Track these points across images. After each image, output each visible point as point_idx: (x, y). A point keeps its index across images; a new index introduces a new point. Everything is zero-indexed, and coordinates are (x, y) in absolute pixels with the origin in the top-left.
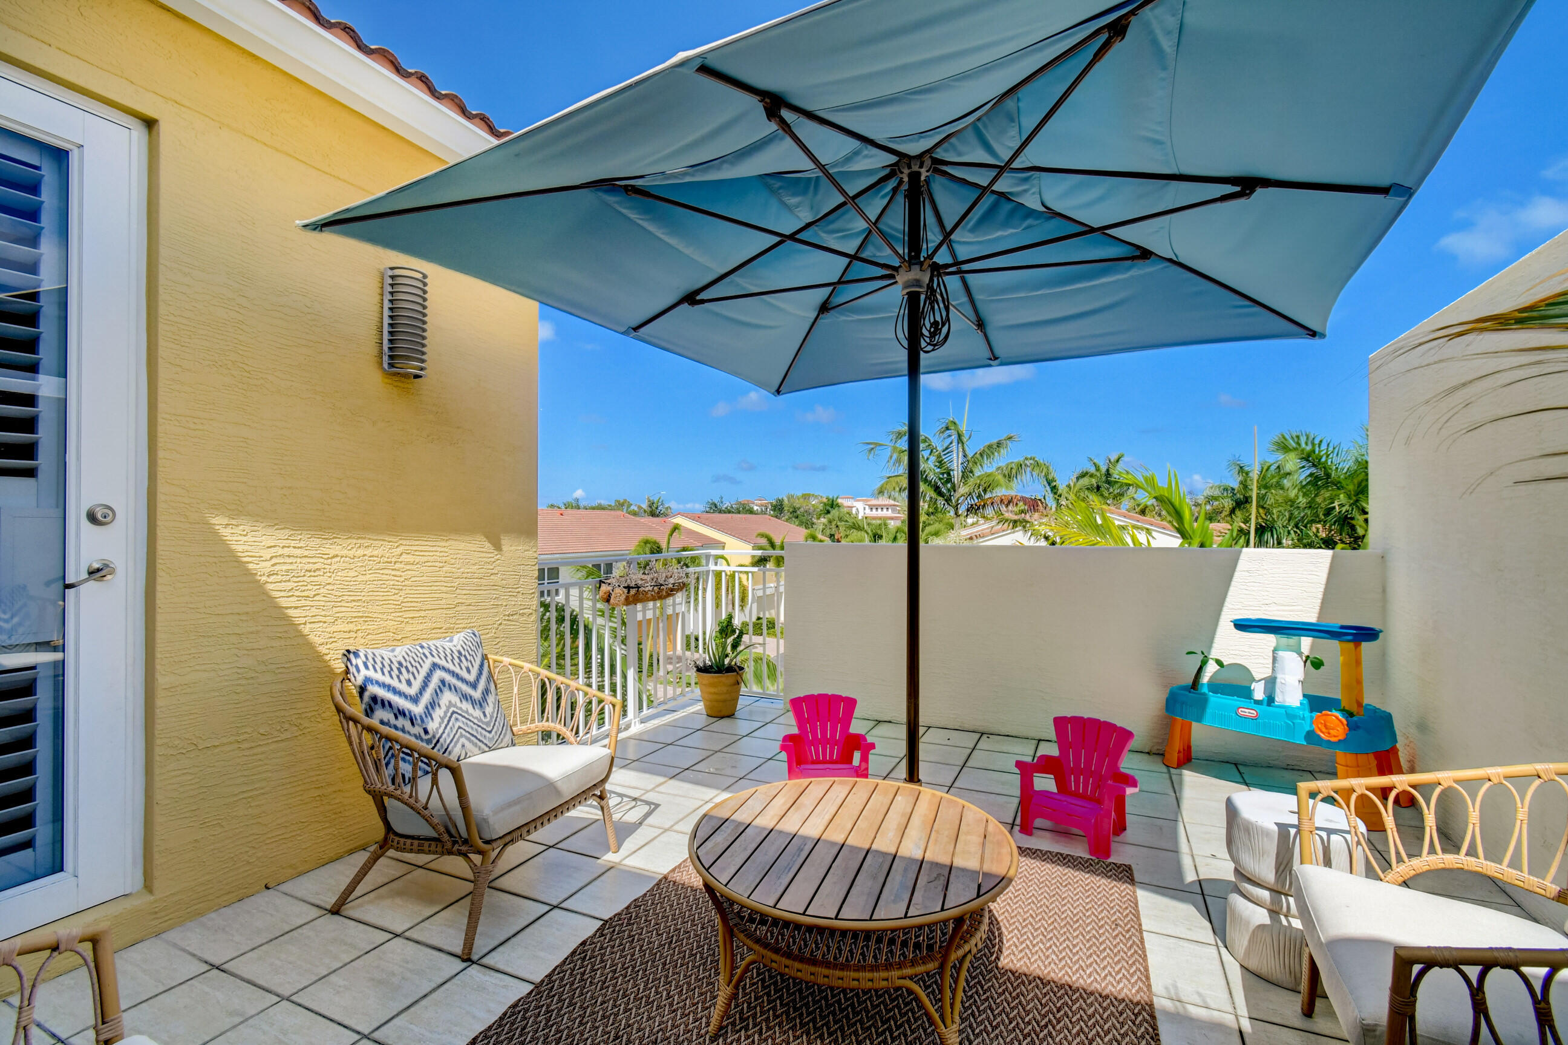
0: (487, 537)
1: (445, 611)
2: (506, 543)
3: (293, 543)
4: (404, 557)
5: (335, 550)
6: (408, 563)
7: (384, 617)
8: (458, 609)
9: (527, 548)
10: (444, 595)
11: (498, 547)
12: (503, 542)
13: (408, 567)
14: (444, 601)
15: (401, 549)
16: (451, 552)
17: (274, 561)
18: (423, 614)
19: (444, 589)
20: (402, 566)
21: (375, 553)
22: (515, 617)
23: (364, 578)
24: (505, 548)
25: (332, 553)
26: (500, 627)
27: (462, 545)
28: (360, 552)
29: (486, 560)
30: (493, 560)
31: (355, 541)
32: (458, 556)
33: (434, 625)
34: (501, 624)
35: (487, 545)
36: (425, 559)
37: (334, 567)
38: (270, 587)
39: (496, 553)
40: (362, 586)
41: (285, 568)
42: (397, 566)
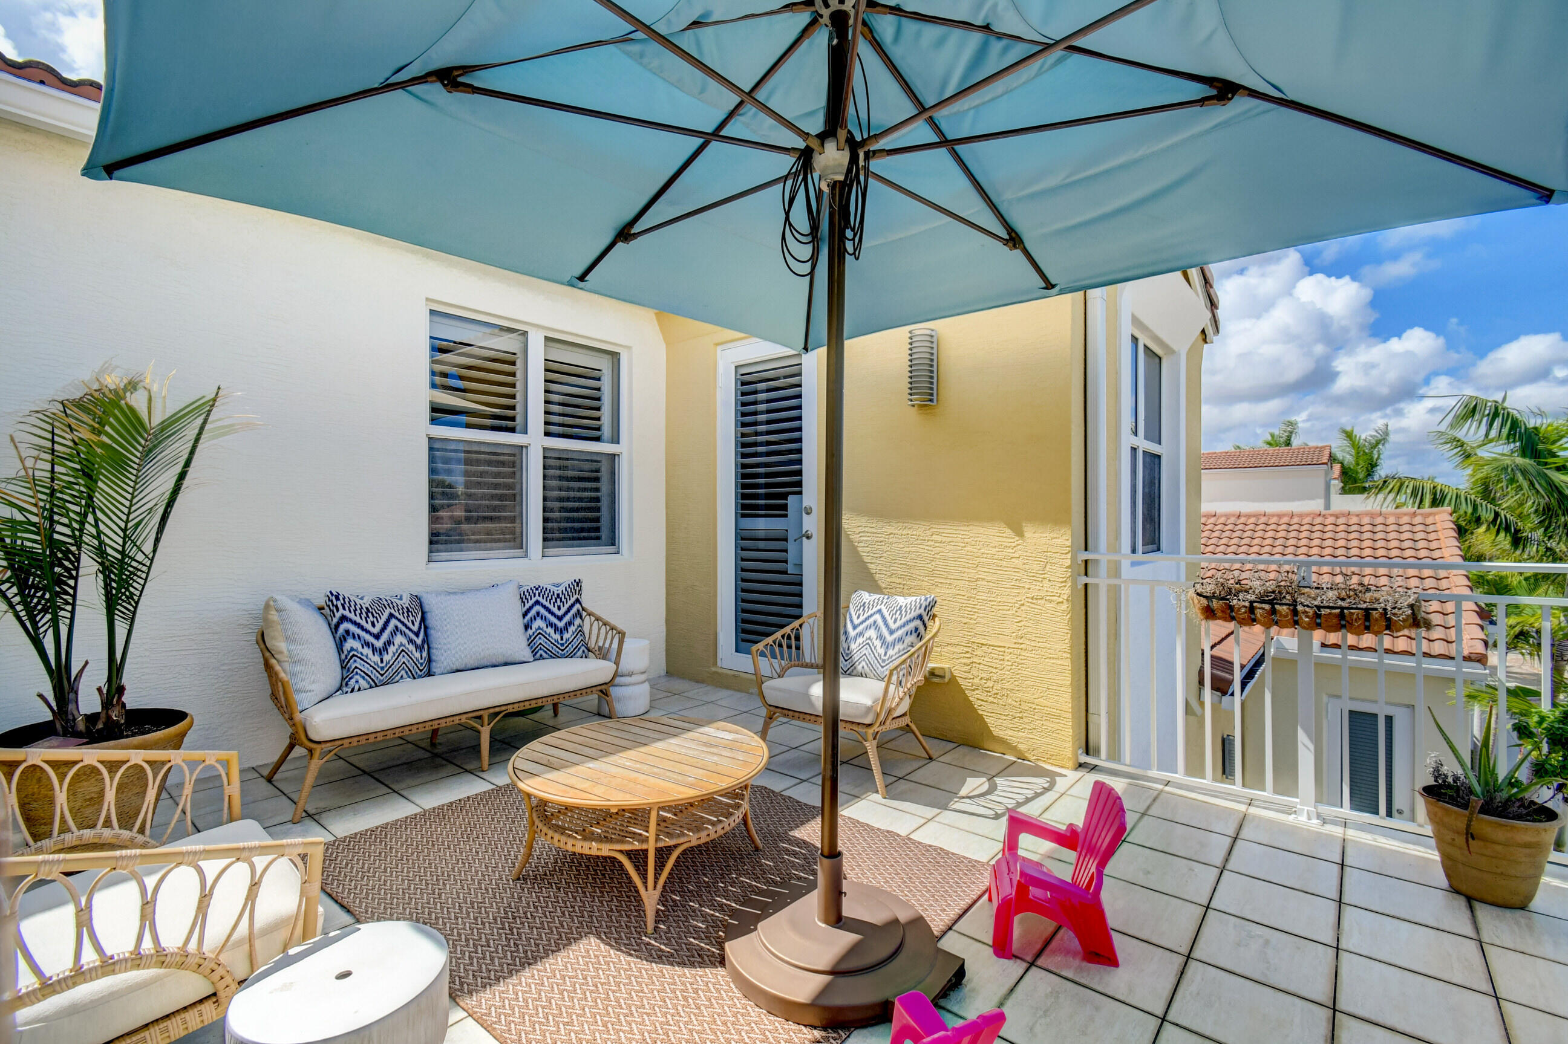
0: (1005, 524)
1: (967, 583)
2: (1029, 531)
3: (869, 525)
4: (935, 537)
5: (890, 530)
6: (936, 542)
7: (921, 578)
8: (978, 583)
9: (1055, 535)
10: (966, 570)
11: (1020, 534)
12: (1025, 529)
13: (937, 545)
14: (965, 575)
15: (932, 530)
16: (971, 535)
17: (861, 534)
18: (948, 581)
19: (967, 565)
20: (933, 543)
21: (915, 533)
22: (1039, 601)
23: (908, 550)
24: (1027, 535)
25: (890, 531)
26: (1023, 608)
27: (982, 530)
28: (905, 532)
29: (1006, 544)
30: (1014, 544)
31: (901, 524)
32: (979, 539)
33: (958, 592)
34: (1023, 605)
35: (1008, 531)
36: (950, 539)
37: (891, 540)
38: (859, 549)
39: (1017, 538)
40: (906, 555)
41: (865, 538)
42: (930, 543)
